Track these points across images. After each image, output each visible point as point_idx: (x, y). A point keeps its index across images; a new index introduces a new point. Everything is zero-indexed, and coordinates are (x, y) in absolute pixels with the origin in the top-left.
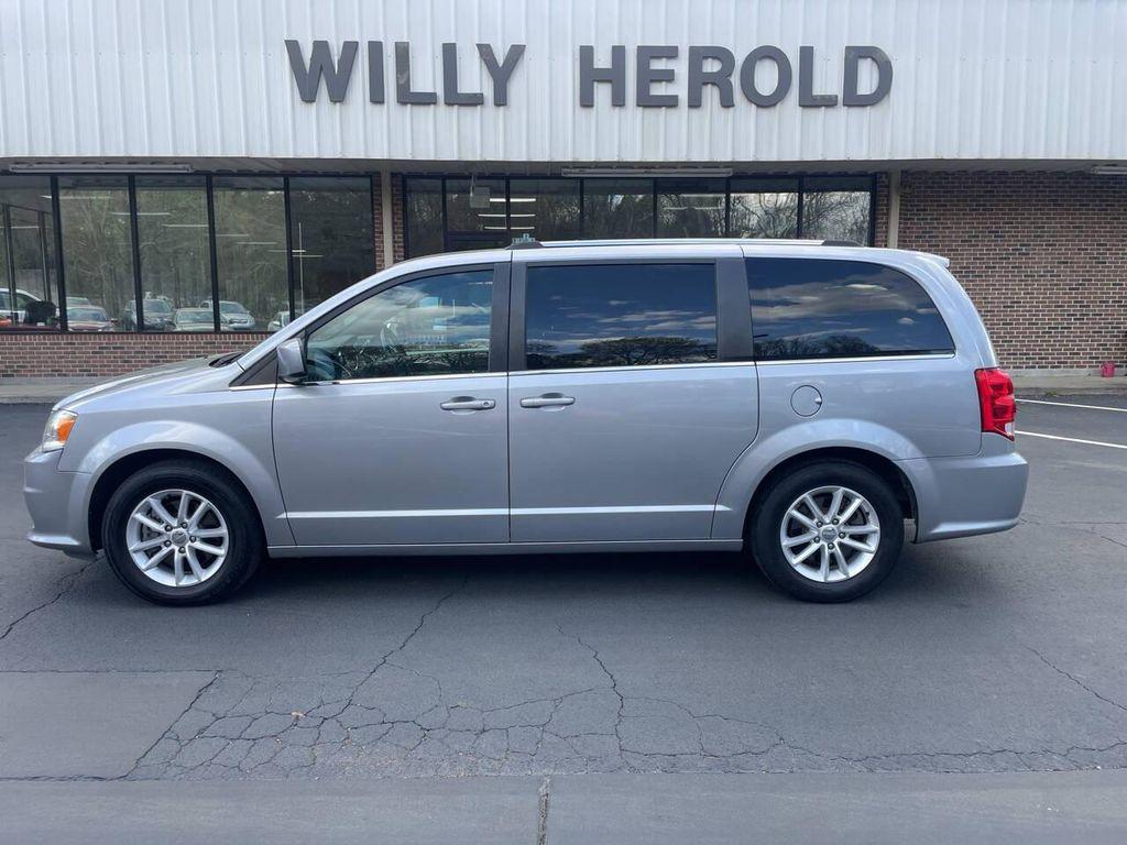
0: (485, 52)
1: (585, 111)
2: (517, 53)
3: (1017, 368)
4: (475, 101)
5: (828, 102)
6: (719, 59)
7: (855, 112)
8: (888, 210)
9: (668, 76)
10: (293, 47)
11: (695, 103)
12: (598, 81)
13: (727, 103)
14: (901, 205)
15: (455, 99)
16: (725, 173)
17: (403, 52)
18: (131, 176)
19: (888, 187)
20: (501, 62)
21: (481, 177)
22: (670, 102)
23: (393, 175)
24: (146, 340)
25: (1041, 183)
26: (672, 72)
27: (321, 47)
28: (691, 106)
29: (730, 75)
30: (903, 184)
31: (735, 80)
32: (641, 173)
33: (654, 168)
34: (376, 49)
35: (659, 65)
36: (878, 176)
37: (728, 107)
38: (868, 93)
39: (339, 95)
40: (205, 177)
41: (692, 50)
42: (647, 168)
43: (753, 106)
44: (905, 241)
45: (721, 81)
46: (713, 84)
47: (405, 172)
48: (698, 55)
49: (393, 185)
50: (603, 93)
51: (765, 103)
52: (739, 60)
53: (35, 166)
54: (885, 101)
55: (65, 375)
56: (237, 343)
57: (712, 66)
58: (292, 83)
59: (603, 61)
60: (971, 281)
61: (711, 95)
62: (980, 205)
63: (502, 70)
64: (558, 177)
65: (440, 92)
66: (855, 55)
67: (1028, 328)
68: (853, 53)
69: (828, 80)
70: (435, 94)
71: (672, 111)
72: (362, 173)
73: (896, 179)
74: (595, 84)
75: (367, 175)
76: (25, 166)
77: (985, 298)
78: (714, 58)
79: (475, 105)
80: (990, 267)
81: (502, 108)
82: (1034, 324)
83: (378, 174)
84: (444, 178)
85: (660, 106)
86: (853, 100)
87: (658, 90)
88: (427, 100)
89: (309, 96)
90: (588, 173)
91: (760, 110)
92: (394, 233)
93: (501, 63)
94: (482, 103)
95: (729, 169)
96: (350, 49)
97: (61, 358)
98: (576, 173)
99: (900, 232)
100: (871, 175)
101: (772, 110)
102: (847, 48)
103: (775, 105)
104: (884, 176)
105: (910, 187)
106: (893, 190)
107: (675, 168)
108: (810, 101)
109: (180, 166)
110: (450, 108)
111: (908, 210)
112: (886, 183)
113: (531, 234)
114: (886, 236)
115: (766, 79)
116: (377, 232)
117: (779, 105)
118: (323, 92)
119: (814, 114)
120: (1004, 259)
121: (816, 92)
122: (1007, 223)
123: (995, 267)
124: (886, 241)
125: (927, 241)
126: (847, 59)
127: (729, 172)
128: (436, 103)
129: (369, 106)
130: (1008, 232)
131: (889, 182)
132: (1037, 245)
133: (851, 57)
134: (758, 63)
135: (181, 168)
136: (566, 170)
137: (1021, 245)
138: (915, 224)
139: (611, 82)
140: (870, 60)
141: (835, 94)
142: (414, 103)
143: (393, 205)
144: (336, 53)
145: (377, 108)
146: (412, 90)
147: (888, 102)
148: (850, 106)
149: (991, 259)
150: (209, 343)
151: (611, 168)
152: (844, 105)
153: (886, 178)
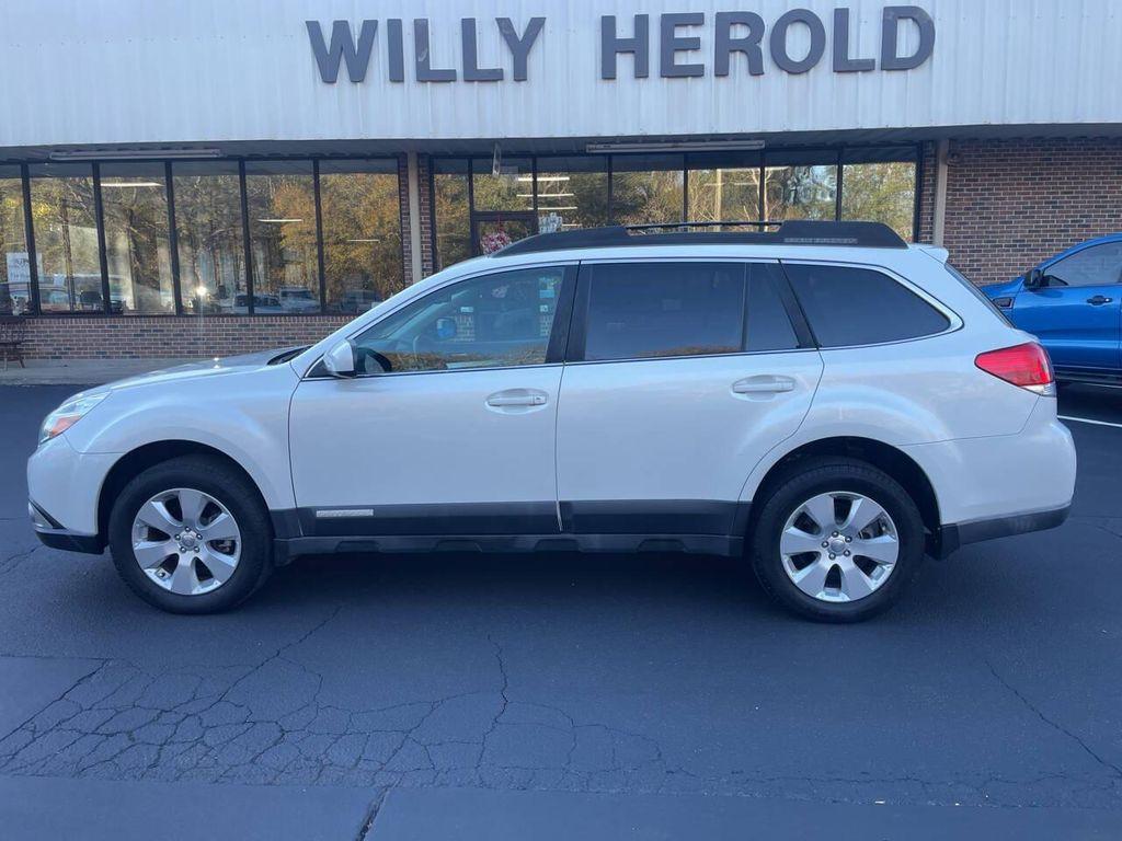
0: (505, 25)
1: (607, 85)
2: (537, 25)
4: (495, 76)
5: (865, 67)
6: (747, 25)
7: (895, 78)
8: (934, 180)
9: (694, 45)
10: (314, 28)
12: (620, 52)
13: (756, 70)
14: (949, 175)
15: (474, 75)
16: (760, 144)
17: (421, 29)
18: (168, 163)
19: (935, 156)
21: (506, 155)
22: (696, 72)
23: (420, 155)
25: (1104, 149)
26: (697, 40)
27: (341, 27)
28: (718, 75)
29: (760, 40)
30: (951, 153)
31: (764, 46)
32: (668, 147)
33: (681, 141)
34: (395, 27)
35: (680, 33)
36: (925, 144)
37: (758, 75)
38: (909, 56)
39: (358, 76)
40: (238, 162)
41: (720, 16)
42: (674, 142)
43: (785, 73)
44: (953, 214)
45: (749, 49)
46: (742, 51)
47: (431, 153)
48: (725, 21)
49: (419, 166)
50: (624, 63)
51: (795, 69)
52: (769, 23)
53: (75, 154)
54: (927, 62)
55: (108, 357)
56: (270, 326)
57: (740, 33)
58: (313, 65)
59: (625, 31)
61: (739, 62)
62: (1036, 174)
63: (521, 43)
64: (582, 153)
65: (459, 68)
66: (892, 17)
68: (892, 13)
69: (865, 42)
70: (454, 70)
71: (698, 80)
72: (389, 154)
73: (944, 148)
74: (618, 55)
75: (394, 156)
76: (64, 154)
78: (742, 24)
79: (495, 81)
80: (1048, 241)
81: (523, 83)
83: (405, 155)
84: (470, 157)
85: (686, 77)
86: (891, 62)
87: (682, 59)
88: (446, 77)
89: (329, 77)
90: (615, 148)
91: (791, 76)
92: (420, 214)
93: (520, 37)
94: (501, 79)
95: (761, 142)
96: (370, 27)
97: (105, 340)
98: (601, 149)
99: (947, 204)
100: (916, 144)
101: (803, 77)
102: (886, 9)
103: (807, 71)
104: (931, 144)
105: (958, 155)
106: (941, 159)
107: (704, 141)
108: (844, 66)
109: (211, 151)
110: (469, 85)
111: (957, 181)
112: (933, 152)
113: (559, 213)
114: (933, 209)
115: (798, 43)
116: (404, 213)
117: (812, 71)
118: (343, 73)
119: (849, 80)
120: (1062, 231)
121: (852, 56)
122: (1065, 193)
123: (1052, 240)
124: (933, 214)
125: (978, 213)
126: (885, 21)
127: (762, 144)
128: (455, 80)
129: (389, 84)
130: (1066, 202)
131: (936, 151)
132: (1099, 216)
133: (890, 18)
134: (789, 27)
135: (212, 154)
136: (591, 146)
137: (1081, 216)
138: (965, 195)
139: (633, 52)
140: (910, 20)
141: (871, 57)
142: (433, 81)
143: (420, 186)
144: (356, 32)
145: (397, 87)
146: (432, 68)
147: (931, 65)
148: (888, 70)
149: (1048, 231)
150: (243, 326)
151: (637, 143)
152: (882, 69)
153: (933, 147)
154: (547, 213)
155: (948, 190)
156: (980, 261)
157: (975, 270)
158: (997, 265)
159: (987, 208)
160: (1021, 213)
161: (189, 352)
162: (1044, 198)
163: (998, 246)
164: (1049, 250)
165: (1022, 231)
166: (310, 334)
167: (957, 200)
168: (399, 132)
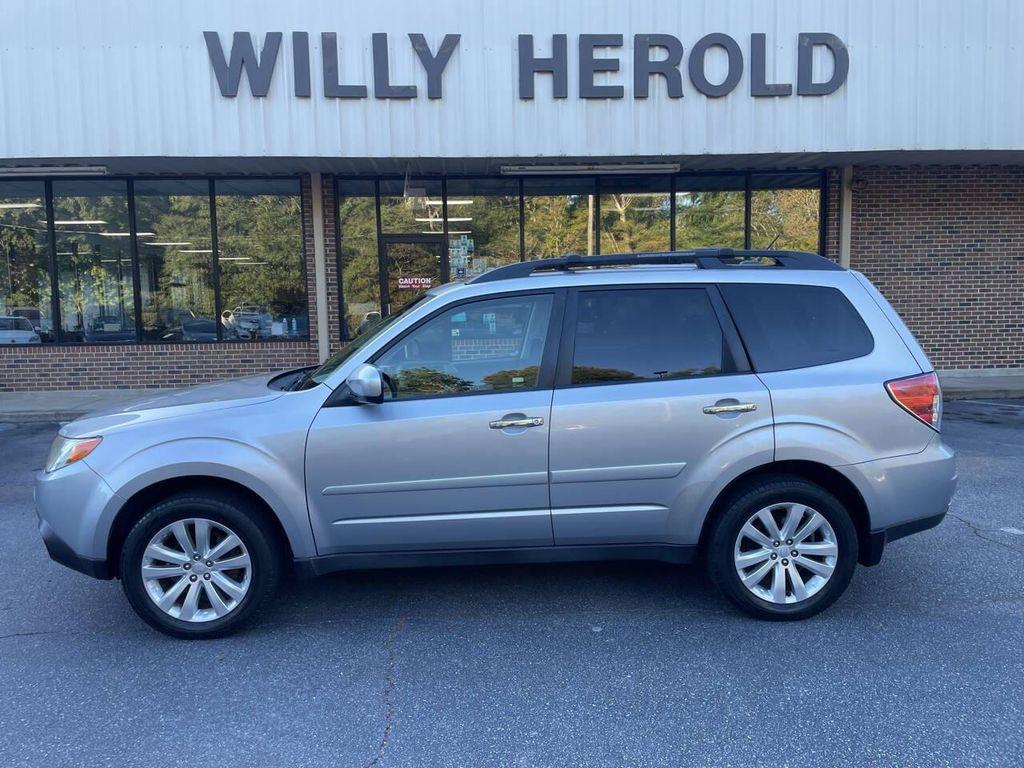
0: (418, 41)
1: (524, 105)
2: (451, 42)
3: (976, 367)
4: (407, 94)
5: (782, 92)
6: (667, 48)
7: (811, 103)
8: (839, 206)
9: (613, 66)
10: (212, 39)
11: (641, 93)
12: (538, 72)
13: (675, 93)
14: (853, 200)
15: (386, 91)
16: (671, 168)
17: (329, 43)
18: (48, 181)
19: (839, 182)
20: (435, 53)
21: (416, 177)
22: (616, 93)
23: (324, 176)
24: (64, 352)
25: (995, 176)
26: (616, 62)
27: (242, 39)
28: (637, 97)
29: (678, 64)
30: (856, 180)
31: (683, 69)
32: (584, 170)
33: (598, 164)
34: (301, 39)
35: (599, 54)
36: (829, 170)
37: (677, 98)
38: (825, 82)
39: (261, 90)
40: (126, 182)
41: (638, 38)
42: (590, 164)
43: (704, 97)
44: (858, 238)
45: (668, 71)
46: (661, 74)
47: (336, 173)
48: (644, 43)
49: (323, 186)
50: (543, 84)
51: (715, 93)
52: (688, 46)
54: (842, 88)
56: (160, 354)
57: (658, 55)
58: (212, 79)
59: (543, 50)
60: (926, 278)
61: (658, 85)
62: (933, 200)
63: (436, 61)
64: (499, 176)
65: (370, 85)
66: (808, 43)
67: (985, 327)
68: (808, 40)
69: (782, 68)
70: (365, 86)
71: (617, 103)
72: (291, 174)
73: (848, 174)
74: (536, 74)
75: (296, 176)
77: (941, 296)
78: (661, 46)
79: (409, 98)
80: (946, 264)
81: (437, 101)
82: (991, 322)
83: (308, 175)
84: (377, 178)
85: (605, 98)
86: (807, 88)
87: (601, 80)
88: (357, 93)
89: (229, 91)
90: (529, 170)
91: (711, 101)
93: (435, 55)
94: (415, 97)
95: (676, 165)
96: (274, 40)
98: (515, 170)
99: (852, 229)
100: (819, 170)
101: (720, 102)
102: (801, 35)
103: (726, 95)
104: (835, 171)
105: (862, 182)
106: (845, 185)
107: (619, 163)
108: (762, 91)
109: (96, 168)
110: (380, 103)
111: (860, 206)
112: (837, 178)
114: (838, 233)
115: (716, 67)
116: (307, 235)
117: (730, 95)
118: (245, 87)
119: (767, 105)
120: (959, 255)
121: (769, 81)
122: (961, 218)
123: (950, 264)
124: (838, 238)
125: (880, 238)
126: (801, 47)
127: (678, 167)
128: (365, 97)
129: (295, 100)
130: (962, 227)
131: (840, 177)
132: (992, 241)
133: (805, 44)
134: (707, 51)
135: (95, 171)
136: (505, 168)
137: (976, 241)
138: (867, 220)
139: (552, 72)
140: (825, 47)
141: (790, 83)
142: (341, 97)
143: (324, 207)
144: (258, 45)
145: (303, 102)
146: (340, 84)
147: (845, 91)
148: (804, 95)
149: (946, 255)
150: (131, 354)
151: (552, 165)
152: (799, 95)
153: (837, 173)
154: (458, 237)
155: (853, 215)
158: (899, 288)
159: (889, 233)
160: (920, 237)
161: (69, 384)
162: (941, 223)
163: (900, 270)
164: (947, 273)
165: (922, 256)
166: (205, 362)
167: (860, 225)
168: (305, 150)
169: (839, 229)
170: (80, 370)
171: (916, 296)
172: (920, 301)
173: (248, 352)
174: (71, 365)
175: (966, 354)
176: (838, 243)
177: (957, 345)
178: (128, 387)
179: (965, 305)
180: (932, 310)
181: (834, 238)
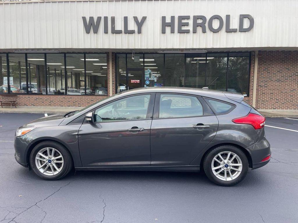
0: (135, 18)
1: (163, 35)
2: (144, 18)
3: (295, 109)
4: (132, 32)
5: (235, 31)
6: (202, 19)
7: (243, 34)
8: (254, 62)
9: (187, 24)
10: (84, 19)
11: (195, 32)
12: (167, 26)
13: (204, 31)
14: (258, 61)
15: (128, 32)
17: (113, 19)
18: (45, 54)
19: (254, 55)
20: (140, 21)
21: (136, 53)
22: (188, 32)
23: (113, 53)
24: (48, 97)
27: (91, 18)
28: (193, 33)
29: (205, 23)
30: (259, 54)
31: (207, 25)
32: (180, 52)
33: (184, 50)
34: (106, 18)
35: (183, 21)
36: (252, 52)
37: (205, 33)
38: (247, 28)
39: (96, 32)
40: (64, 54)
41: (194, 17)
42: (182, 50)
43: (212, 32)
44: (260, 71)
45: (202, 26)
46: (200, 26)
47: (116, 52)
48: (196, 18)
49: (112, 56)
50: (168, 29)
51: (215, 31)
52: (208, 19)
53: (20, 51)
54: (252, 30)
55: (27, 106)
57: (200, 21)
58: (84, 29)
59: (168, 20)
60: (280, 83)
61: (199, 29)
62: (283, 61)
63: (140, 23)
64: (156, 53)
65: (123, 30)
66: (242, 17)
69: (235, 24)
70: (122, 30)
71: (188, 34)
72: (104, 53)
73: (257, 53)
75: (106, 53)
76: (17, 51)
77: (285, 88)
78: (200, 19)
79: (133, 33)
80: (286, 79)
81: (140, 34)
83: (109, 52)
84: (126, 54)
85: (185, 33)
86: (242, 30)
87: (184, 28)
88: (119, 32)
89: (88, 32)
90: (165, 52)
91: (214, 33)
92: (112, 69)
94: (134, 33)
95: (205, 51)
96: (99, 19)
97: (27, 101)
98: (161, 52)
99: (258, 69)
100: (249, 52)
101: (217, 33)
102: (240, 15)
103: (218, 32)
104: (253, 52)
105: (261, 55)
106: (256, 56)
107: (190, 50)
108: (229, 31)
110: (125, 34)
111: (260, 62)
112: (254, 54)
113: (150, 69)
114: (254, 70)
115: (216, 24)
116: (108, 68)
118: (92, 31)
119: (230, 34)
120: (290, 77)
121: (231, 27)
122: (291, 66)
123: (288, 79)
124: (254, 71)
125: (266, 71)
127: (206, 51)
128: (122, 33)
129: (104, 34)
130: (291, 69)
133: (241, 18)
134: (213, 20)
135: (56, 51)
136: (159, 51)
137: (296, 73)
138: (263, 66)
139: (170, 26)
140: (247, 18)
141: (236, 28)
142: (116, 33)
143: (112, 61)
144: (95, 20)
145: (106, 34)
146: (115, 30)
147: (253, 31)
148: (241, 32)
149: (286, 77)
150: (64, 98)
151: (171, 50)
152: (239, 32)
153: (254, 53)
154: (147, 69)
155: (258, 65)
156: (267, 84)
157: (266, 87)
158: (272, 86)
159: (269, 70)
160: (279, 71)
161: (49, 105)
162: (285, 67)
163: (272, 80)
164: (286, 82)
165: (279, 77)
166: (82, 100)
167: (261, 67)
168: (106, 46)
169: (254, 69)
170: (52, 101)
171: (277, 88)
172: (278, 90)
173: (92, 98)
174: (49, 100)
175: (292, 105)
176: (254, 72)
177: (289, 102)
178: (63, 106)
179: (292, 91)
180: (282, 92)
181: (253, 71)
